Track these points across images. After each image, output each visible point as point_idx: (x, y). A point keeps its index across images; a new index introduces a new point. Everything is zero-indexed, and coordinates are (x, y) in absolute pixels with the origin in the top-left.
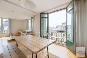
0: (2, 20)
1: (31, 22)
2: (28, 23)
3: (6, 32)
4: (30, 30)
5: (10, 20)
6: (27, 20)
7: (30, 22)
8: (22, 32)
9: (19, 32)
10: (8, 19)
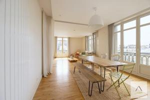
0: (63, 39)
4: (91, 51)
6: (87, 37)
7: (91, 39)
8: (81, 53)
9: (78, 53)
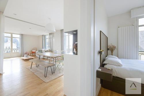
0: (12, 36)
1: (50, 38)
2: (45, 39)
3: (18, 52)
4: (48, 49)
5: (22, 35)
7: (48, 38)
8: (37, 51)
10: (19, 34)
